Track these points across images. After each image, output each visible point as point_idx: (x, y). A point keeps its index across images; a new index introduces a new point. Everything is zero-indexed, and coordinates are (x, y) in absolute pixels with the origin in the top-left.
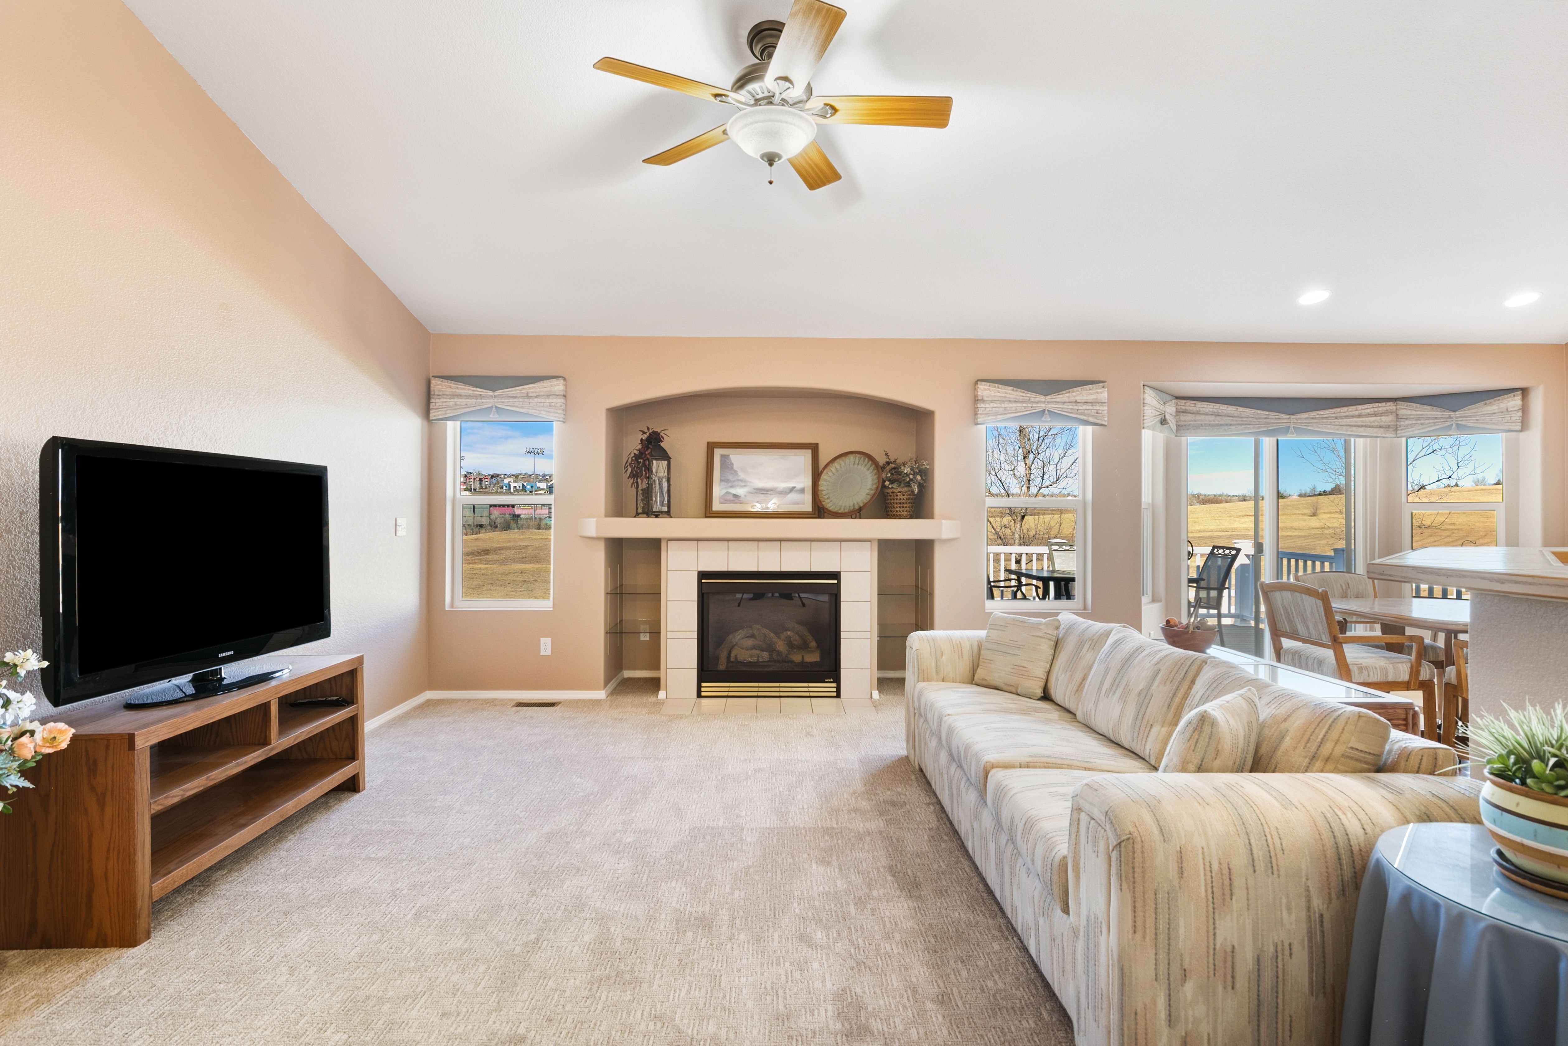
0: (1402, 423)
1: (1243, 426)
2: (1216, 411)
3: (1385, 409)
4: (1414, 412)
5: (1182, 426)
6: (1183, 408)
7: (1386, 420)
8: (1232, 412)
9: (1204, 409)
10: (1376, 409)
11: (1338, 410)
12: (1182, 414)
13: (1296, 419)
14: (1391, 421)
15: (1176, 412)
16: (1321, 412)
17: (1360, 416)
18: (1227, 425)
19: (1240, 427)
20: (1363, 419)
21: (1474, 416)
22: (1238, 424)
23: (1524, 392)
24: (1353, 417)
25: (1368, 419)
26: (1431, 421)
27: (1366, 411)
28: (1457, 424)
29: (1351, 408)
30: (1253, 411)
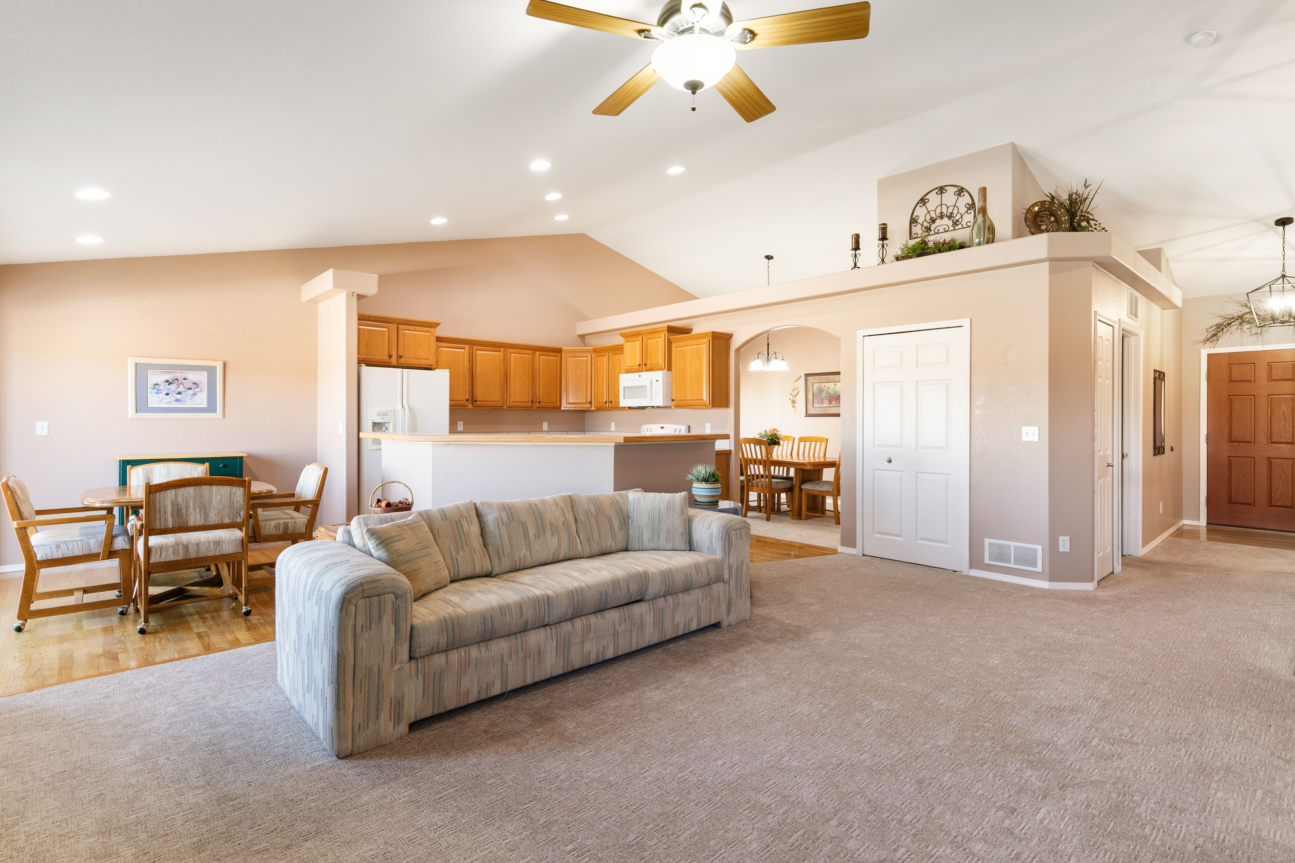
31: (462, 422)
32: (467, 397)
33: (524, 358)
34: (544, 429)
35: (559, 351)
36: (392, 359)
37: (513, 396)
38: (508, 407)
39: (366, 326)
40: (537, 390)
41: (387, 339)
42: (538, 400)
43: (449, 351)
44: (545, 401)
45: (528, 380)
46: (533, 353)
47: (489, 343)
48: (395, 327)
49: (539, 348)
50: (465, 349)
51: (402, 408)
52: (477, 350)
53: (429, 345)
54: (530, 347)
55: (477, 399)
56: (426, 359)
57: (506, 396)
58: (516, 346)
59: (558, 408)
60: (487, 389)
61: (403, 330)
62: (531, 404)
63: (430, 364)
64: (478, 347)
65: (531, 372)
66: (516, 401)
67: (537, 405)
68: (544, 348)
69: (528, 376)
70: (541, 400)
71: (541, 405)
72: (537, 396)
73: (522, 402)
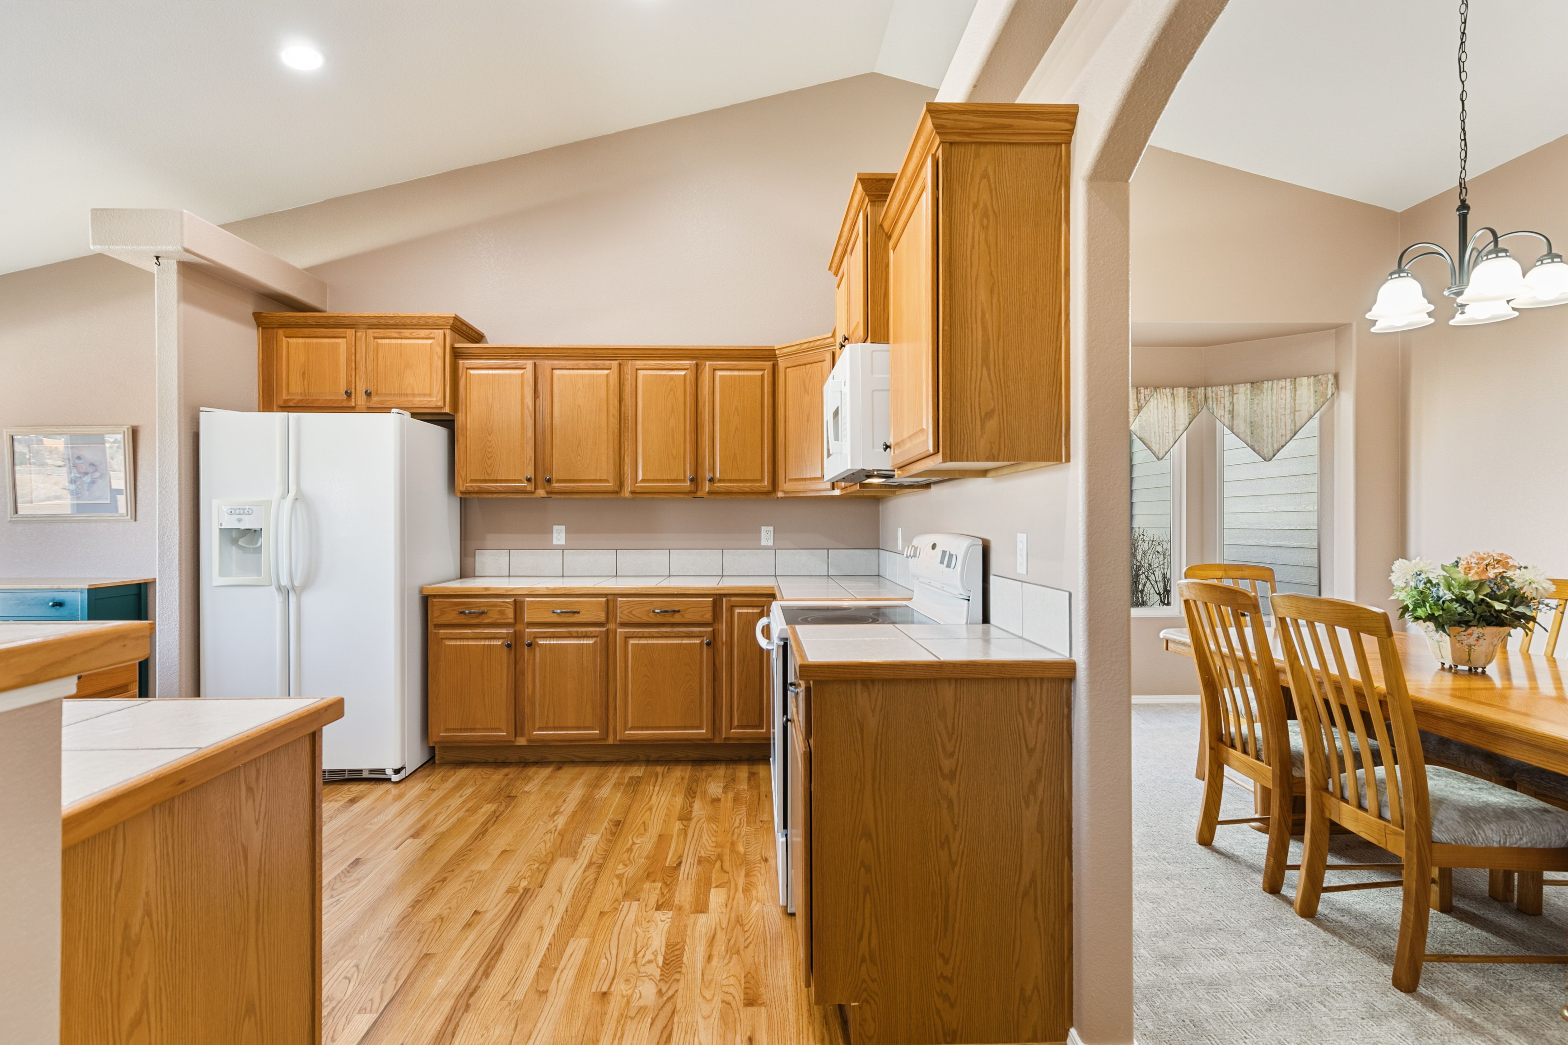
31: (563, 528)
32: (530, 473)
33: (672, 378)
34: (764, 543)
35: (768, 355)
36: (353, 400)
37: (643, 467)
38: (633, 492)
39: (303, 337)
40: (707, 451)
41: (343, 360)
42: (708, 475)
43: (488, 374)
44: (729, 477)
45: (682, 429)
46: (697, 365)
47: (583, 351)
48: (359, 334)
49: (710, 352)
50: (525, 368)
51: (283, 497)
52: (553, 369)
53: (431, 365)
54: (688, 352)
55: (554, 476)
56: (424, 395)
57: (626, 468)
58: (650, 352)
59: (767, 493)
60: (579, 455)
61: (375, 338)
62: (691, 484)
63: (433, 405)
64: (556, 363)
65: (690, 410)
66: (652, 478)
67: (707, 487)
68: (724, 352)
69: (682, 419)
70: (718, 475)
71: (718, 487)
72: (707, 466)
73: (668, 481)
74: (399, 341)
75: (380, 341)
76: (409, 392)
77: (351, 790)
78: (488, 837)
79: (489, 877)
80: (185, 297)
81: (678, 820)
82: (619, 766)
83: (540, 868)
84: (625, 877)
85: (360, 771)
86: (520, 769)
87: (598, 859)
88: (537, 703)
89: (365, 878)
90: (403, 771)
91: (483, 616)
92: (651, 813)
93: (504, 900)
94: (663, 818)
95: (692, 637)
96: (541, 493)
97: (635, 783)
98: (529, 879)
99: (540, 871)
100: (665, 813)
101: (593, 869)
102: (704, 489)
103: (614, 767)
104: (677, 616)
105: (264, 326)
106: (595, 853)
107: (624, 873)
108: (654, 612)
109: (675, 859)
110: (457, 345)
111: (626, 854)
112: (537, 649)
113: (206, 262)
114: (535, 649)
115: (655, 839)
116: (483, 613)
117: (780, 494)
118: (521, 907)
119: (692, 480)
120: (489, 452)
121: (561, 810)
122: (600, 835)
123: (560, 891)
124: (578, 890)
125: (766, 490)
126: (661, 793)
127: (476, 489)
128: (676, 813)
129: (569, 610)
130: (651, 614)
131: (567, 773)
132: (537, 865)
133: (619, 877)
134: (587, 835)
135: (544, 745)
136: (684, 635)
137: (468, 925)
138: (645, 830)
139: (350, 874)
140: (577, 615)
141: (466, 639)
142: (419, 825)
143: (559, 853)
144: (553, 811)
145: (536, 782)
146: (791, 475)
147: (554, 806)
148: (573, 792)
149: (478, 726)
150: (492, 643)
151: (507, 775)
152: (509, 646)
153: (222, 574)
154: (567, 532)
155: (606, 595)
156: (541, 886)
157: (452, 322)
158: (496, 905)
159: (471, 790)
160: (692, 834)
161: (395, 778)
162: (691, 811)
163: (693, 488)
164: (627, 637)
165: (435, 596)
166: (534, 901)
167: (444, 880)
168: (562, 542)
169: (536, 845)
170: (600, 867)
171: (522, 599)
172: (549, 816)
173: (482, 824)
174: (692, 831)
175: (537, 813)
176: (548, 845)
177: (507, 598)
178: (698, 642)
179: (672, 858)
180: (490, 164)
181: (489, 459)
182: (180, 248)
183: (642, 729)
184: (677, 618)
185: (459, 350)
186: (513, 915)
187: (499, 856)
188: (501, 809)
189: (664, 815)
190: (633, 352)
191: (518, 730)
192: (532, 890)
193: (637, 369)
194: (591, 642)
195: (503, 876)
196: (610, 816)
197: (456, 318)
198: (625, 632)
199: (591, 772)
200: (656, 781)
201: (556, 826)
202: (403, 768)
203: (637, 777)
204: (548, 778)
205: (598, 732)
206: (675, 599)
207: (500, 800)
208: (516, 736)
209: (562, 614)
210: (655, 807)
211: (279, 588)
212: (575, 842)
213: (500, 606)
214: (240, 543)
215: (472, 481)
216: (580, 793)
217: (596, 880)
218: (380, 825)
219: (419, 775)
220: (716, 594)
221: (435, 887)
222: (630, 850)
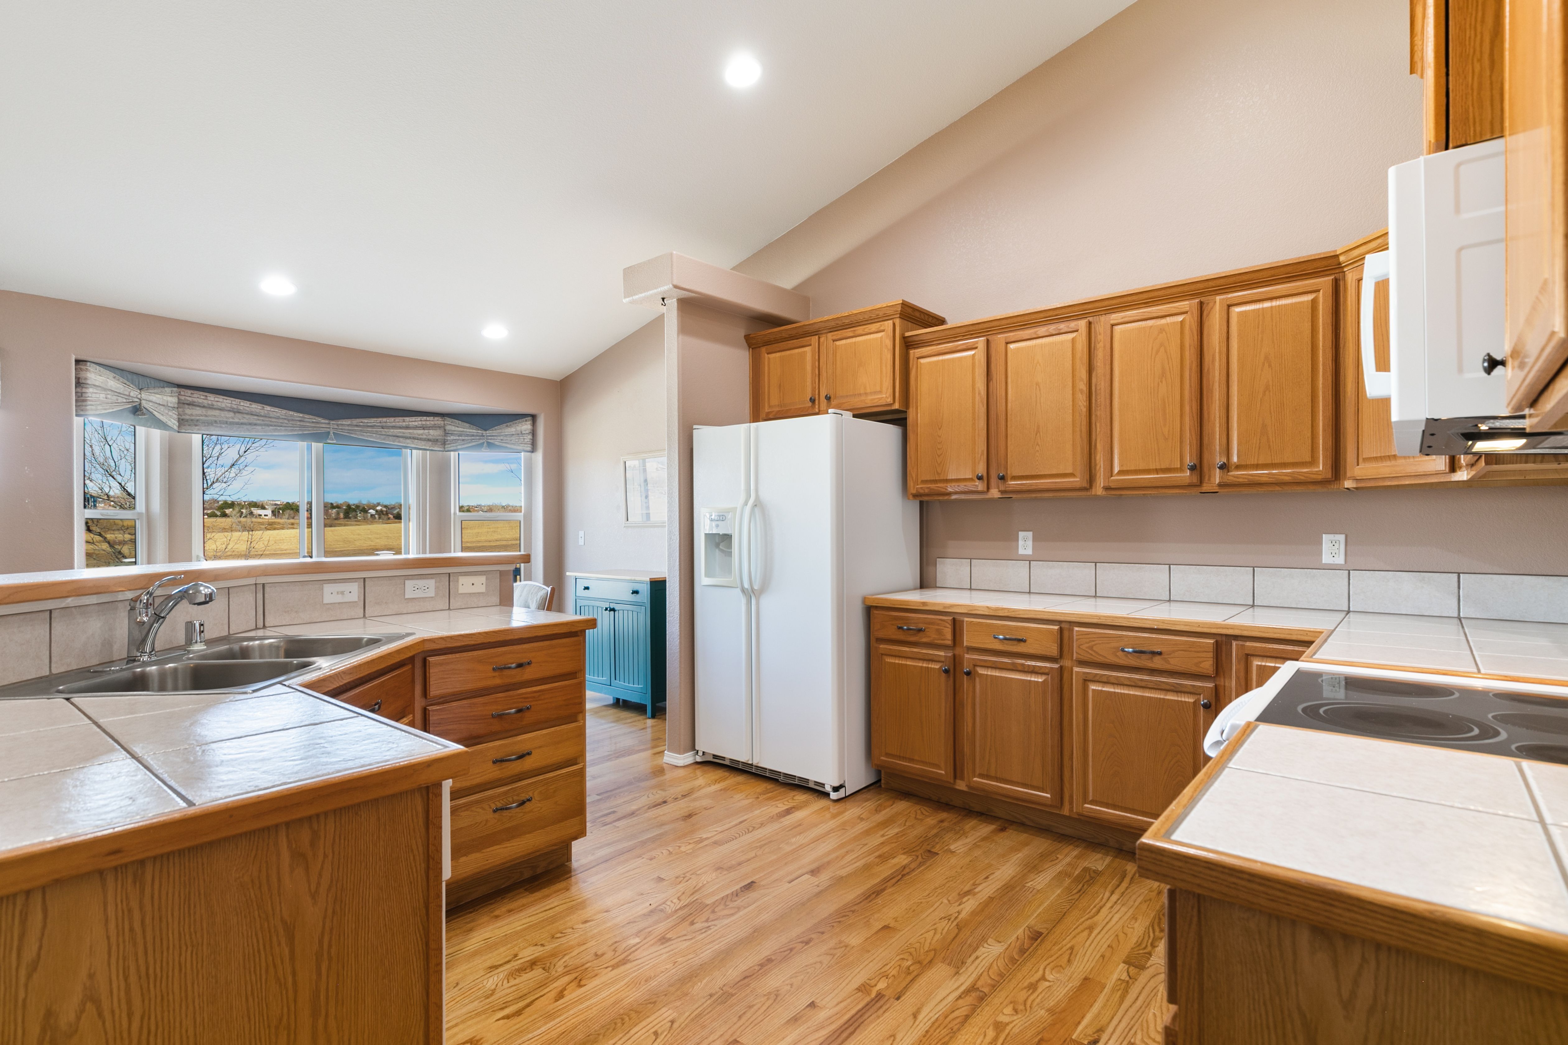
0: (449, 438)
1: (271, 427)
2: (235, 407)
3: (432, 423)
4: (457, 429)
5: (187, 421)
6: (190, 399)
7: (434, 433)
8: (258, 411)
9: (219, 404)
10: (424, 423)
11: (384, 420)
12: (187, 406)
13: (338, 425)
14: (439, 435)
15: (179, 403)
16: (366, 421)
17: (407, 428)
18: (250, 424)
19: (267, 428)
20: (411, 431)
21: (500, 436)
22: (265, 425)
23: (534, 417)
24: (400, 428)
25: (415, 431)
26: (469, 438)
27: (413, 423)
28: (488, 442)
29: (398, 419)
30: (284, 411)
32: (982, 470)
34: (1326, 559)
35: (1325, 266)
36: (817, 406)
37: (1121, 454)
38: (1107, 488)
39: (779, 351)
40: (1218, 425)
41: (809, 368)
42: (1220, 460)
43: (938, 361)
44: (1253, 461)
45: (1178, 397)
46: (1201, 304)
47: (1042, 315)
48: (822, 340)
49: (1222, 281)
50: (976, 348)
51: (746, 504)
52: (1007, 343)
53: (881, 359)
54: (1186, 288)
55: (1009, 472)
56: (875, 393)
57: (1098, 458)
58: (1129, 298)
59: (1324, 482)
60: (1038, 444)
61: (834, 341)
62: (1191, 474)
63: (883, 402)
64: (1011, 335)
65: (1191, 369)
66: (1133, 468)
67: (1217, 477)
68: (1245, 278)
69: (1178, 384)
70: (1235, 459)
71: (1233, 476)
72: (1218, 448)
73: (1157, 471)
74: (854, 340)
75: (838, 343)
76: (862, 391)
77: (795, 798)
78: (879, 901)
79: (851, 958)
80: (684, 329)
81: (1124, 962)
82: (1077, 846)
83: (911, 968)
84: (1007, 1031)
85: (807, 780)
86: (960, 817)
87: (984, 984)
88: (977, 744)
89: (745, 908)
90: (842, 790)
91: (921, 634)
92: (1089, 935)
93: (849, 1000)
94: (1103, 950)
95: (1181, 692)
96: (995, 493)
97: (1089, 878)
98: (890, 981)
99: (909, 974)
100: (1108, 943)
101: (970, 999)
102: (1212, 479)
103: (1071, 847)
104: (1157, 659)
105: (753, 347)
106: (985, 974)
107: (1007, 1024)
108: (1123, 650)
109: (1090, 1031)
110: (907, 334)
111: (1025, 991)
112: (977, 680)
113: (693, 295)
114: (975, 679)
115: (1076, 983)
116: (920, 630)
117: (1348, 484)
118: (861, 1020)
119: (1193, 468)
120: (939, 449)
121: (976, 890)
122: (1006, 946)
123: (915, 1016)
124: (937, 1024)
125: (1320, 477)
126: (1117, 907)
127: (927, 491)
128: (1124, 950)
129: (1014, 637)
130: (1120, 654)
131: (1012, 837)
132: (909, 963)
133: (999, 1027)
134: (990, 941)
135: (986, 796)
136: (1168, 687)
137: (795, 1020)
138: (1069, 961)
139: (736, 899)
140: (1022, 644)
141: (904, 657)
142: (826, 860)
143: (943, 955)
144: (966, 889)
145: (968, 840)
146: (1366, 453)
147: (972, 882)
148: (1004, 868)
149: (916, 758)
150: (930, 666)
151: (942, 821)
152: (946, 672)
153: (707, 575)
154: (1035, 539)
155: (1059, 622)
156: (898, 999)
157: (899, 309)
158: (838, 1004)
159: (896, 830)
160: (1135, 996)
161: (834, 796)
162: (1150, 954)
163: (1195, 480)
164: (1086, 681)
165: (876, 607)
166: (879, 1017)
167: (807, 943)
168: (1029, 552)
169: (923, 931)
170: (981, 999)
171: (962, 618)
172: (959, 894)
173: (885, 879)
174: (1140, 988)
175: (947, 885)
176: (938, 936)
177: (945, 616)
178: (1191, 700)
179: (1086, 1027)
180: (950, 126)
181: (939, 456)
182: (671, 286)
183: (1107, 805)
184: (1157, 663)
185: (911, 339)
186: (846, 1029)
187: (877, 933)
188: (913, 866)
189: (1106, 946)
190: (1106, 303)
191: (957, 772)
192: (886, 998)
193: (1113, 325)
194: (1040, 680)
195: (866, 962)
196: (1031, 921)
197: (905, 305)
198: (1084, 673)
199: (1040, 844)
200: (1118, 886)
201: (959, 913)
202: (842, 786)
203: (1094, 871)
204: (984, 839)
205: (1049, 796)
206: (1154, 636)
207: (919, 853)
208: (955, 778)
209: (1006, 642)
210: (1099, 929)
211: (743, 590)
212: (970, 945)
213: (938, 625)
214: (721, 547)
215: (923, 482)
216: (1010, 872)
217: (967, 1017)
218: (794, 847)
219: (859, 797)
220: (1221, 635)
221: (794, 948)
222: (1033, 987)
